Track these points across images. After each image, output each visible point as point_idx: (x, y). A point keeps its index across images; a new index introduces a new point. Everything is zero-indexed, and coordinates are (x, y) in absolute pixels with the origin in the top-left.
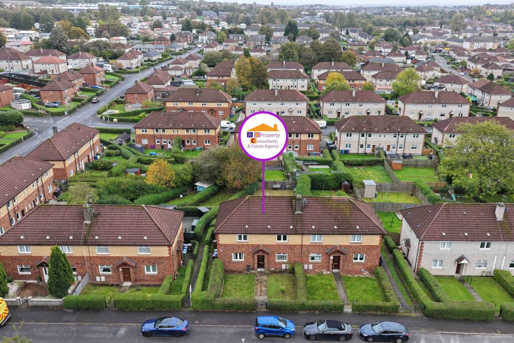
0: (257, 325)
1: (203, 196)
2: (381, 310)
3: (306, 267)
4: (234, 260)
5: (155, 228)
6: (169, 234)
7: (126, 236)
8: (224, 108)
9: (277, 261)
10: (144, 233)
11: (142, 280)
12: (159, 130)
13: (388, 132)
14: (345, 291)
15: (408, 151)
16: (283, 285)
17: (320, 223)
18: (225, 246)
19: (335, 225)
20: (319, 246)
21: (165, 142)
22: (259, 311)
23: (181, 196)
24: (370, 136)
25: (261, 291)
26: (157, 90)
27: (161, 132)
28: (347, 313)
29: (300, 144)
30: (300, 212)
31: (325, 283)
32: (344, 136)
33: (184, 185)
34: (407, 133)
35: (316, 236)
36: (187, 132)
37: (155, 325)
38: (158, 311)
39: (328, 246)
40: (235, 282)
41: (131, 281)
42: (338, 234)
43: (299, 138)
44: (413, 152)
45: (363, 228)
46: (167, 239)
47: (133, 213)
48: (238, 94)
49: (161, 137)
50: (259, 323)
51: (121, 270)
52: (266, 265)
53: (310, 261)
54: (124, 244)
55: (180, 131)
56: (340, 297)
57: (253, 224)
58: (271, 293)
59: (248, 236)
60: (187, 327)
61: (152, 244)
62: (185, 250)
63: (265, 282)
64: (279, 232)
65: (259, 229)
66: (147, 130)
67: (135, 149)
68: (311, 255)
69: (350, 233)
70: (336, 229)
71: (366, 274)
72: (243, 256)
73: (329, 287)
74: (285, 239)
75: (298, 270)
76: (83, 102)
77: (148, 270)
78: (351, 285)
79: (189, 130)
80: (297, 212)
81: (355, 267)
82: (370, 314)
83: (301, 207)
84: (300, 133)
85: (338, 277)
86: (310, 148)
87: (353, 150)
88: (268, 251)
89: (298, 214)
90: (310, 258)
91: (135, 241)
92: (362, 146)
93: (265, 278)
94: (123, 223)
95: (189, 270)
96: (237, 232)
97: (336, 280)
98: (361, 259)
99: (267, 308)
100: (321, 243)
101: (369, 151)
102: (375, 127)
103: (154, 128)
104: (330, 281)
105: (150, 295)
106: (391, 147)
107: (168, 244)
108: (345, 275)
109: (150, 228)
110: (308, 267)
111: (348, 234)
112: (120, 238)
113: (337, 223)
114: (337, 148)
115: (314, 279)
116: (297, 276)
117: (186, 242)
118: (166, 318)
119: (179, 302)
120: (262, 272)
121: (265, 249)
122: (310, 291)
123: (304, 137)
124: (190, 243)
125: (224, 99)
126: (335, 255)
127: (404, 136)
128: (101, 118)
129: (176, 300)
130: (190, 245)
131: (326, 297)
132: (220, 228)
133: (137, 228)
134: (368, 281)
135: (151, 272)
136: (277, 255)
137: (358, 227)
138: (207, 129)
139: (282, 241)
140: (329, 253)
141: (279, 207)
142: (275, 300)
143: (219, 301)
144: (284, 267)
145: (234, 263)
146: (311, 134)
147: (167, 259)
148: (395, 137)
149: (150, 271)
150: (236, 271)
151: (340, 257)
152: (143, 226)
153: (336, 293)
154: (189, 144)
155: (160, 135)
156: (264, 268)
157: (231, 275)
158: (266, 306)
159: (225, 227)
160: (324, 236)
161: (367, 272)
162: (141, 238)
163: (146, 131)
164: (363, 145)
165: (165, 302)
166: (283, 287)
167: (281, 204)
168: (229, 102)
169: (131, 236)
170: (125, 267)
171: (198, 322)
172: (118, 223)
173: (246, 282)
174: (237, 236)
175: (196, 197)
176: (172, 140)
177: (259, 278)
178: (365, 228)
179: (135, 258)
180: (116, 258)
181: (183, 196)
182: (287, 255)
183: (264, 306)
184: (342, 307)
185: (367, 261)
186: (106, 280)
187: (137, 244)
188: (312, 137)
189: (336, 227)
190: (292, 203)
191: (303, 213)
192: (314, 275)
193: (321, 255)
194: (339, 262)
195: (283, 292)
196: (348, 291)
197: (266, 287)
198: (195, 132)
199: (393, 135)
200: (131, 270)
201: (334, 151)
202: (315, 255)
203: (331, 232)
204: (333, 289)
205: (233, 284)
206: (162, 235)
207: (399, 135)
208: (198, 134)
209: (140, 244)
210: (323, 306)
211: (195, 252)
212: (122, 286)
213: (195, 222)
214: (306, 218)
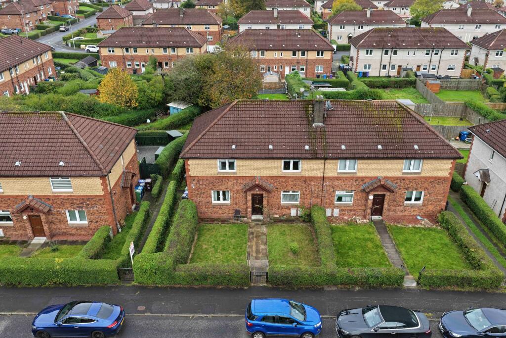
0: (251, 317)
1: (176, 119)
2: (469, 284)
3: (329, 212)
4: (214, 202)
5: (78, 148)
6: (103, 159)
7: (28, 160)
8: (213, 32)
9: (283, 203)
10: (60, 156)
11: (65, 234)
12: (129, 49)
13: (419, 48)
14: (397, 251)
15: (443, 73)
16: (293, 241)
17: (354, 140)
18: (199, 179)
19: (379, 143)
20: (352, 178)
21: (138, 65)
22: (254, 287)
23: (148, 121)
24: (395, 53)
25: (257, 251)
26: (136, 18)
27: (131, 52)
28: (409, 290)
29: (307, 64)
30: (321, 124)
31: (362, 237)
32: (362, 53)
33: (153, 107)
34: (444, 48)
35: (348, 161)
36: (165, 51)
37: (58, 316)
38: (76, 287)
39: (366, 177)
40: (216, 236)
41: (45, 236)
42: (383, 159)
43: (305, 56)
44: (450, 73)
45: (424, 148)
46: (98, 165)
47: (43, 125)
48: (232, 22)
49: (133, 59)
50: (253, 311)
51: (25, 218)
52: (265, 210)
53: (336, 203)
54: (25, 173)
55: (156, 50)
56: (390, 261)
57: (245, 142)
58: (275, 254)
59: (237, 163)
60: (118, 319)
61: (73, 173)
62: (140, 188)
63: (264, 237)
64: (287, 156)
65: (255, 151)
66: (115, 49)
67: (98, 71)
68: (338, 193)
69: (404, 156)
70: (380, 150)
71: (425, 222)
72: (229, 195)
73: (370, 245)
74: (296, 166)
75: (317, 216)
76: (47, 29)
77: (73, 217)
78: (406, 241)
79: (167, 49)
80: (315, 124)
81: (407, 212)
82: (449, 292)
83: (322, 115)
84: (307, 51)
85: (381, 228)
86: (319, 70)
87: (373, 72)
88: (270, 186)
89: (317, 127)
90: (336, 198)
91: (43, 169)
92: (384, 67)
93: (264, 229)
94: (26, 140)
95: (140, 217)
96: (218, 156)
97: (379, 233)
98: (417, 199)
99: (267, 281)
100: (356, 173)
101: (393, 73)
102: (403, 42)
103: (123, 47)
104: (369, 233)
105: (61, 260)
106: (422, 67)
107: (99, 173)
108: (392, 224)
109: (70, 148)
110: (333, 212)
111: (401, 158)
112: (18, 163)
113: (382, 140)
114: (353, 70)
115: (343, 230)
116: (317, 226)
117: (143, 177)
118: (81, 302)
119: (113, 271)
120: (259, 220)
121: (264, 185)
122: (341, 250)
123: (312, 55)
124: (149, 177)
125: (213, 22)
126: (377, 193)
127: (440, 52)
128: (67, 45)
129: (107, 268)
130: (149, 180)
131: (367, 260)
132: (190, 149)
133: (49, 148)
134: (432, 233)
135: (78, 222)
136: (282, 193)
137: (416, 147)
138: (189, 47)
139: (291, 170)
140: (367, 190)
141: (286, 116)
142: (281, 267)
143: (183, 270)
144: (293, 212)
145: (214, 206)
146: (320, 52)
147: (100, 200)
148: (427, 54)
149: (76, 219)
150: (218, 220)
151: (384, 195)
152: (58, 144)
153: (384, 253)
154: (168, 67)
155: (132, 56)
156: (262, 214)
157: (209, 226)
158: (267, 278)
159: (198, 148)
160: (361, 161)
161: (425, 220)
162: (53, 164)
163: (113, 51)
164: (386, 65)
165: (86, 272)
166: (295, 245)
167: (289, 113)
168: (219, 25)
169: (37, 160)
170: (32, 213)
171: (143, 308)
172: (17, 140)
173: (233, 236)
174: (218, 163)
175: (166, 121)
176: (146, 63)
177: (253, 230)
178: (428, 148)
179: (48, 198)
180: (16, 198)
181: (151, 120)
182: (299, 193)
183: (263, 279)
184: (402, 278)
185: (426, 202)
186: (5, 234)
187: (46, 173)
188: (322, 55)
189: (380, 147)
190: (307, 111)
191: (326, 126)
192: (343, 224)
193: (353, 193)
194: (382, 203)
195: (295, 252)
196: (402, 249)
197: (265, 244)
198: (174, 52)
199: (425, 52)
200: (43, 217)
201: (349, 73)
202: (344, 193)
203: (373, 156)
204: (377, 246)
205: (212, 240)
206: (89, 160)
207: (433, 52)
208: (179, 54)
209: (51, 173)
210: (368, 277)
211: (155, 190)
212: (30, 244)
213: (160, 150)
214: (330, 133)
